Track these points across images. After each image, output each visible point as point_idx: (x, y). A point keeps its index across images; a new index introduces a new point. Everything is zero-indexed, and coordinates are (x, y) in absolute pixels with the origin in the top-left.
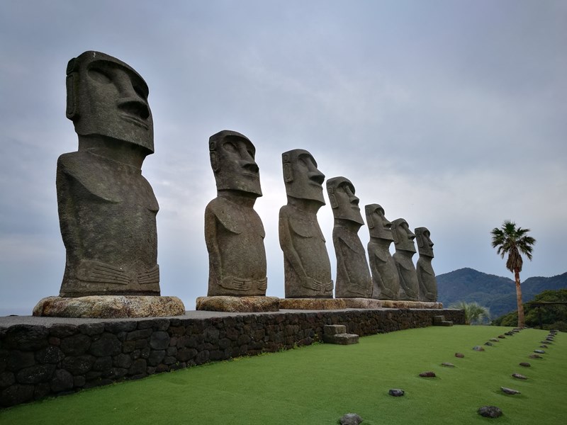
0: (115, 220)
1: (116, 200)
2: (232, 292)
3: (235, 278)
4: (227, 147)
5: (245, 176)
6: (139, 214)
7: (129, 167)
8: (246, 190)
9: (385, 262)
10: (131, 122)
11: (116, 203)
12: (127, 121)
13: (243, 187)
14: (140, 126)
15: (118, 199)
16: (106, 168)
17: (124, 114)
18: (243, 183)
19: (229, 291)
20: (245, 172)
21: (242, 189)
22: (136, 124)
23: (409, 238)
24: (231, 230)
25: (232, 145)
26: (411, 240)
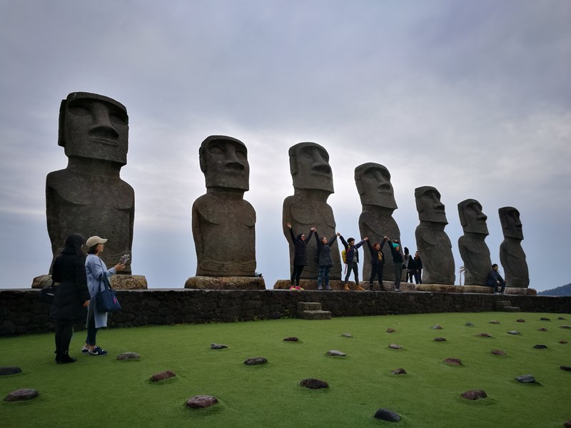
0: (82, 218)
1: (84, 203)
2: (210, 273)
3: (214, 261)
4: (213, 150)
5: (227, 174)
6: (105, 212)
7: (100, 177)
8: (226, 186)
9: (434, 246)
10: (99, 143)
11: (84, 205)
12: (95, 142)
13: (223, 183)
14: (108, 145)
15: (86, 202)
16: (82, 180)
17: (94, 137)
18: (224, 180)
19: (207, 272)
20: (227, 170)
21: (222, 185)
22: (103, 144)
23: (479, 219)
24: (211, 221)
25: (220, 148)
26: (480, 222)
